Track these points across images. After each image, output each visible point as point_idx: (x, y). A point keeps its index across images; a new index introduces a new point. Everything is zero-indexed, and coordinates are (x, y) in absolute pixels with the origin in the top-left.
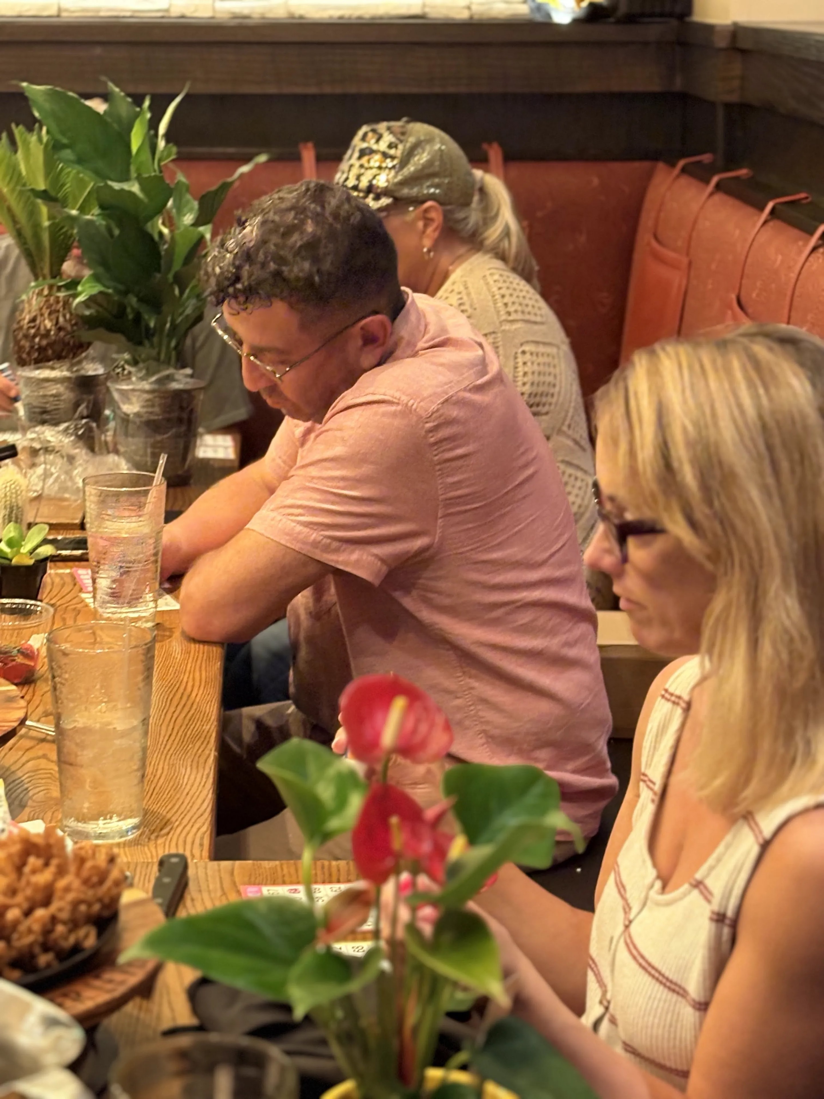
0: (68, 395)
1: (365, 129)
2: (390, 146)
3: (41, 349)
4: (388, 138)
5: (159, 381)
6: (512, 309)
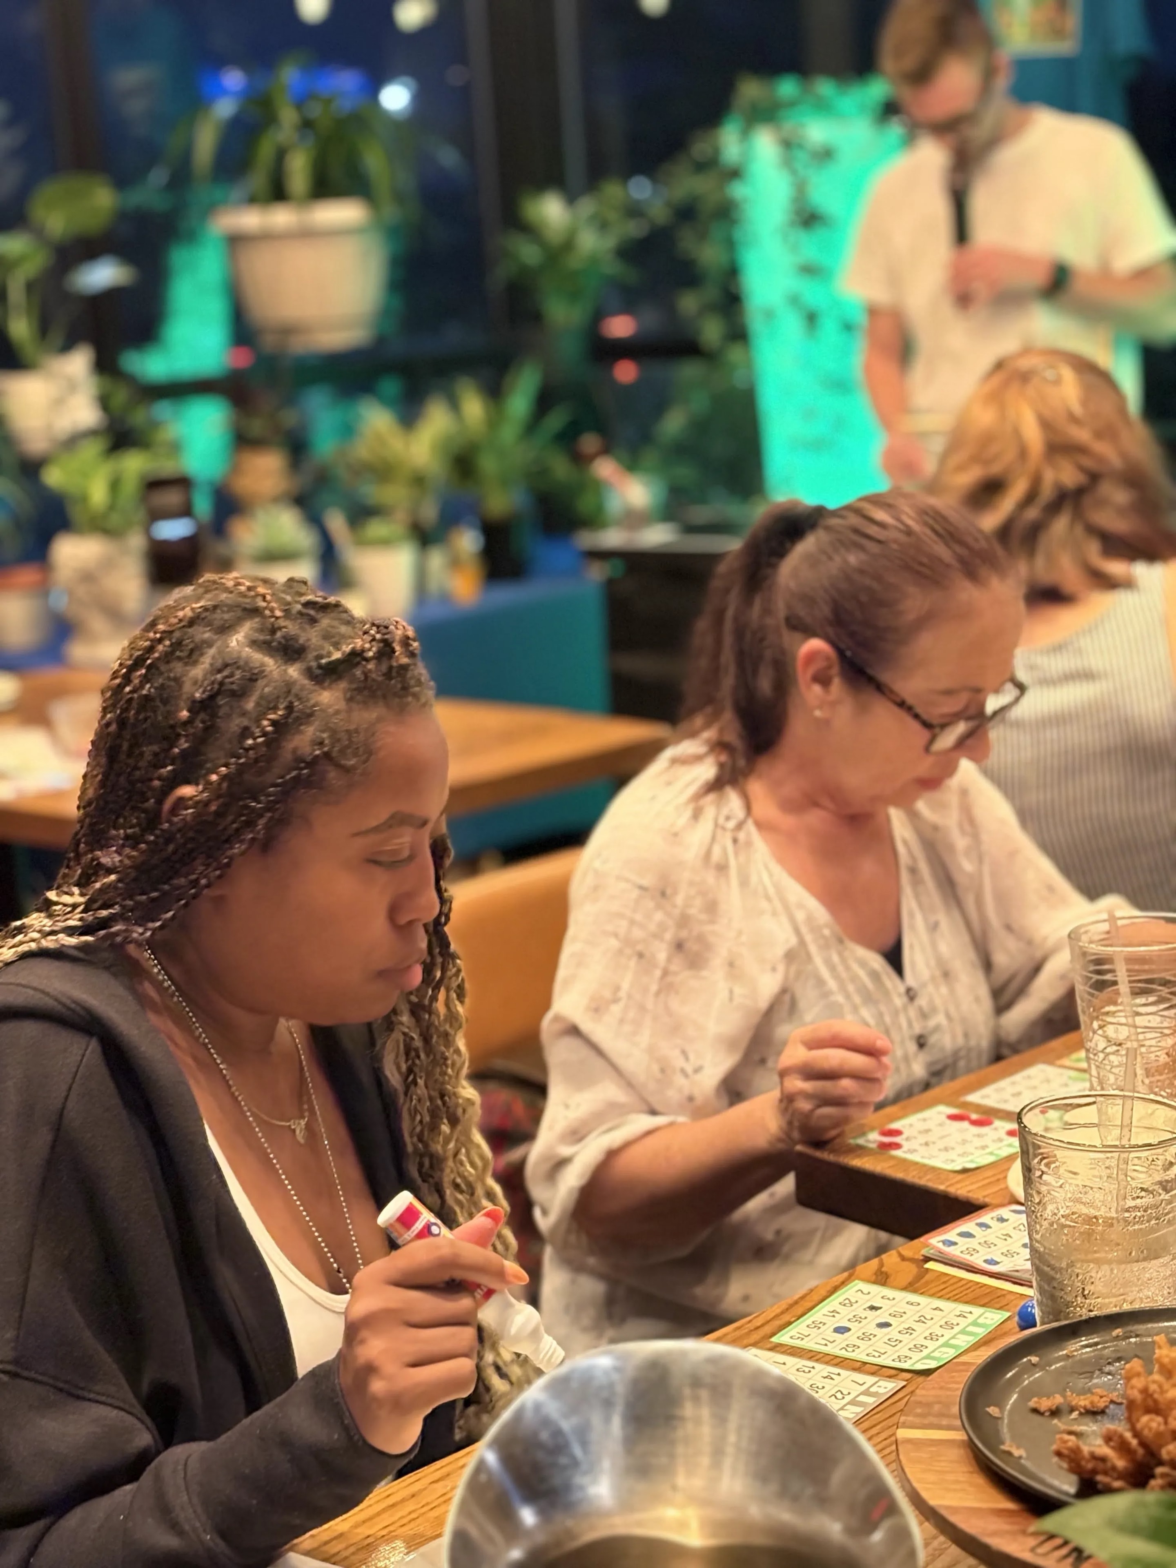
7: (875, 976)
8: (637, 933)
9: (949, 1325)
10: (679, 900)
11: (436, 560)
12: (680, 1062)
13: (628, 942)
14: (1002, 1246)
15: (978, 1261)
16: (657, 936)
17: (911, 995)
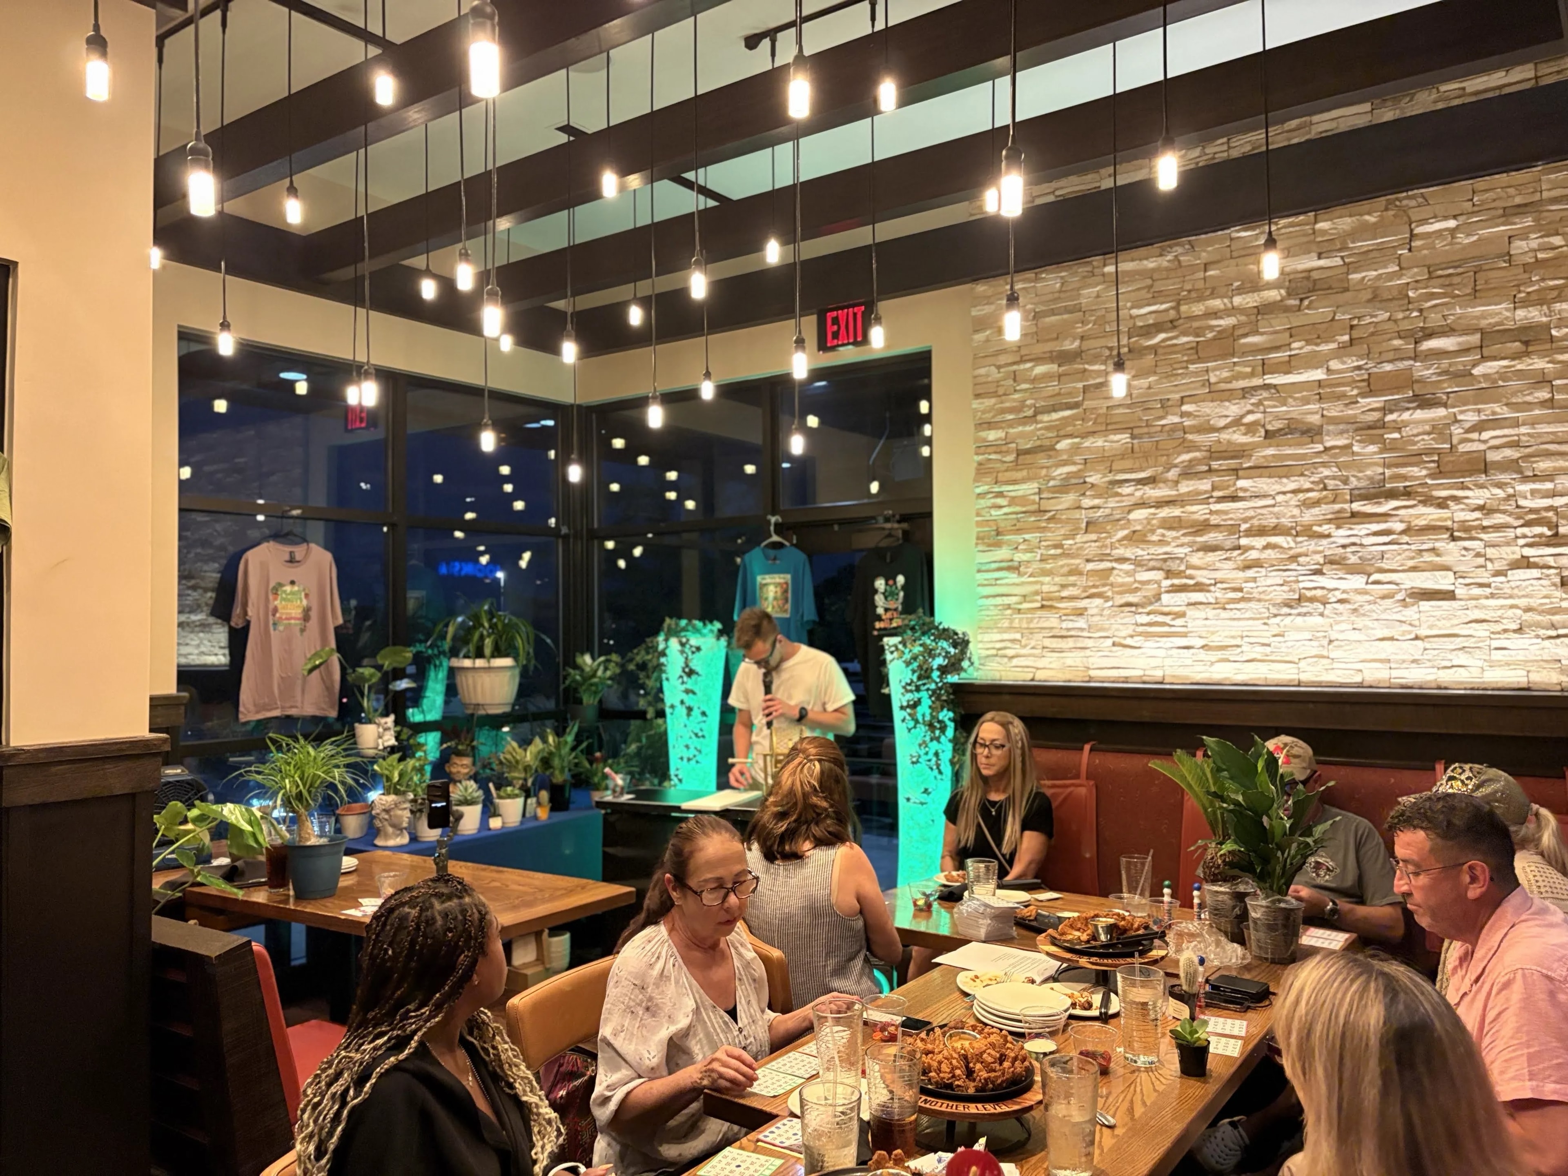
0: (1230, 903)
1: (1457, 765)
2: (1467, 779)
3: (1215, 875)
4: (1468, 774)
5: (1273, 902)
6: (1543, 890)
7: (726, 1023)
8: (632, 1004)
9: (762, 1165)
10: (649, 990)
11: (532, 801)
12: (647, 1055)
13: (629, 1007)
14: (786, 1136)
15: (777, 1142)
16: (640, 1005)
17: (740, 1030)
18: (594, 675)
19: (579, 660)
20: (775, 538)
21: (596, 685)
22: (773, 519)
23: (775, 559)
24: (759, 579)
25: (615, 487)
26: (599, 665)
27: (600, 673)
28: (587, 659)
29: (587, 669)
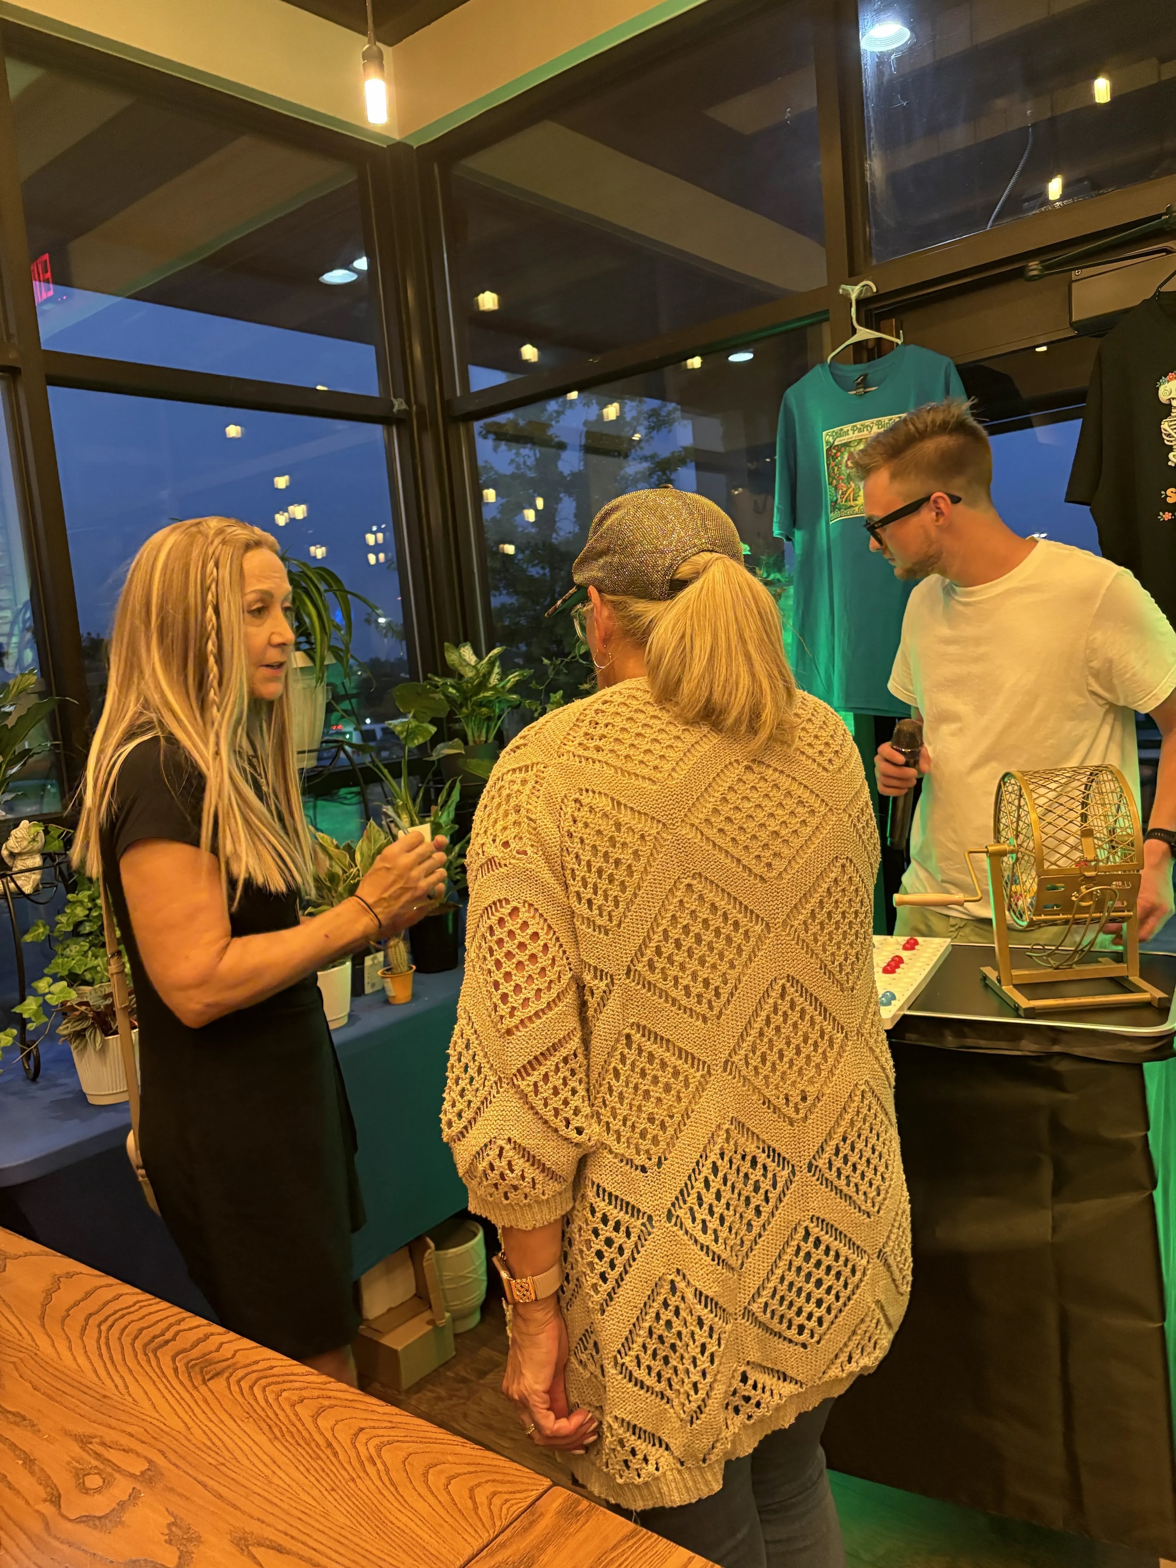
18: (483, 684)
19: (452, 657)
20: (864, 334)
21: (488, 703)
22: (854, 292)
23: (864, 382)
24: (827, 437)
25: (488, 301)
26: (492, 664)
27: (494, 679)
28: (467, 653)
29: (469, 674)
